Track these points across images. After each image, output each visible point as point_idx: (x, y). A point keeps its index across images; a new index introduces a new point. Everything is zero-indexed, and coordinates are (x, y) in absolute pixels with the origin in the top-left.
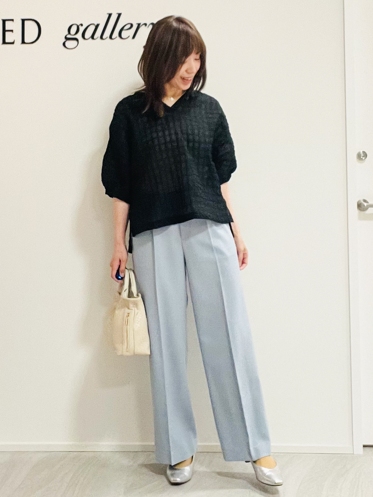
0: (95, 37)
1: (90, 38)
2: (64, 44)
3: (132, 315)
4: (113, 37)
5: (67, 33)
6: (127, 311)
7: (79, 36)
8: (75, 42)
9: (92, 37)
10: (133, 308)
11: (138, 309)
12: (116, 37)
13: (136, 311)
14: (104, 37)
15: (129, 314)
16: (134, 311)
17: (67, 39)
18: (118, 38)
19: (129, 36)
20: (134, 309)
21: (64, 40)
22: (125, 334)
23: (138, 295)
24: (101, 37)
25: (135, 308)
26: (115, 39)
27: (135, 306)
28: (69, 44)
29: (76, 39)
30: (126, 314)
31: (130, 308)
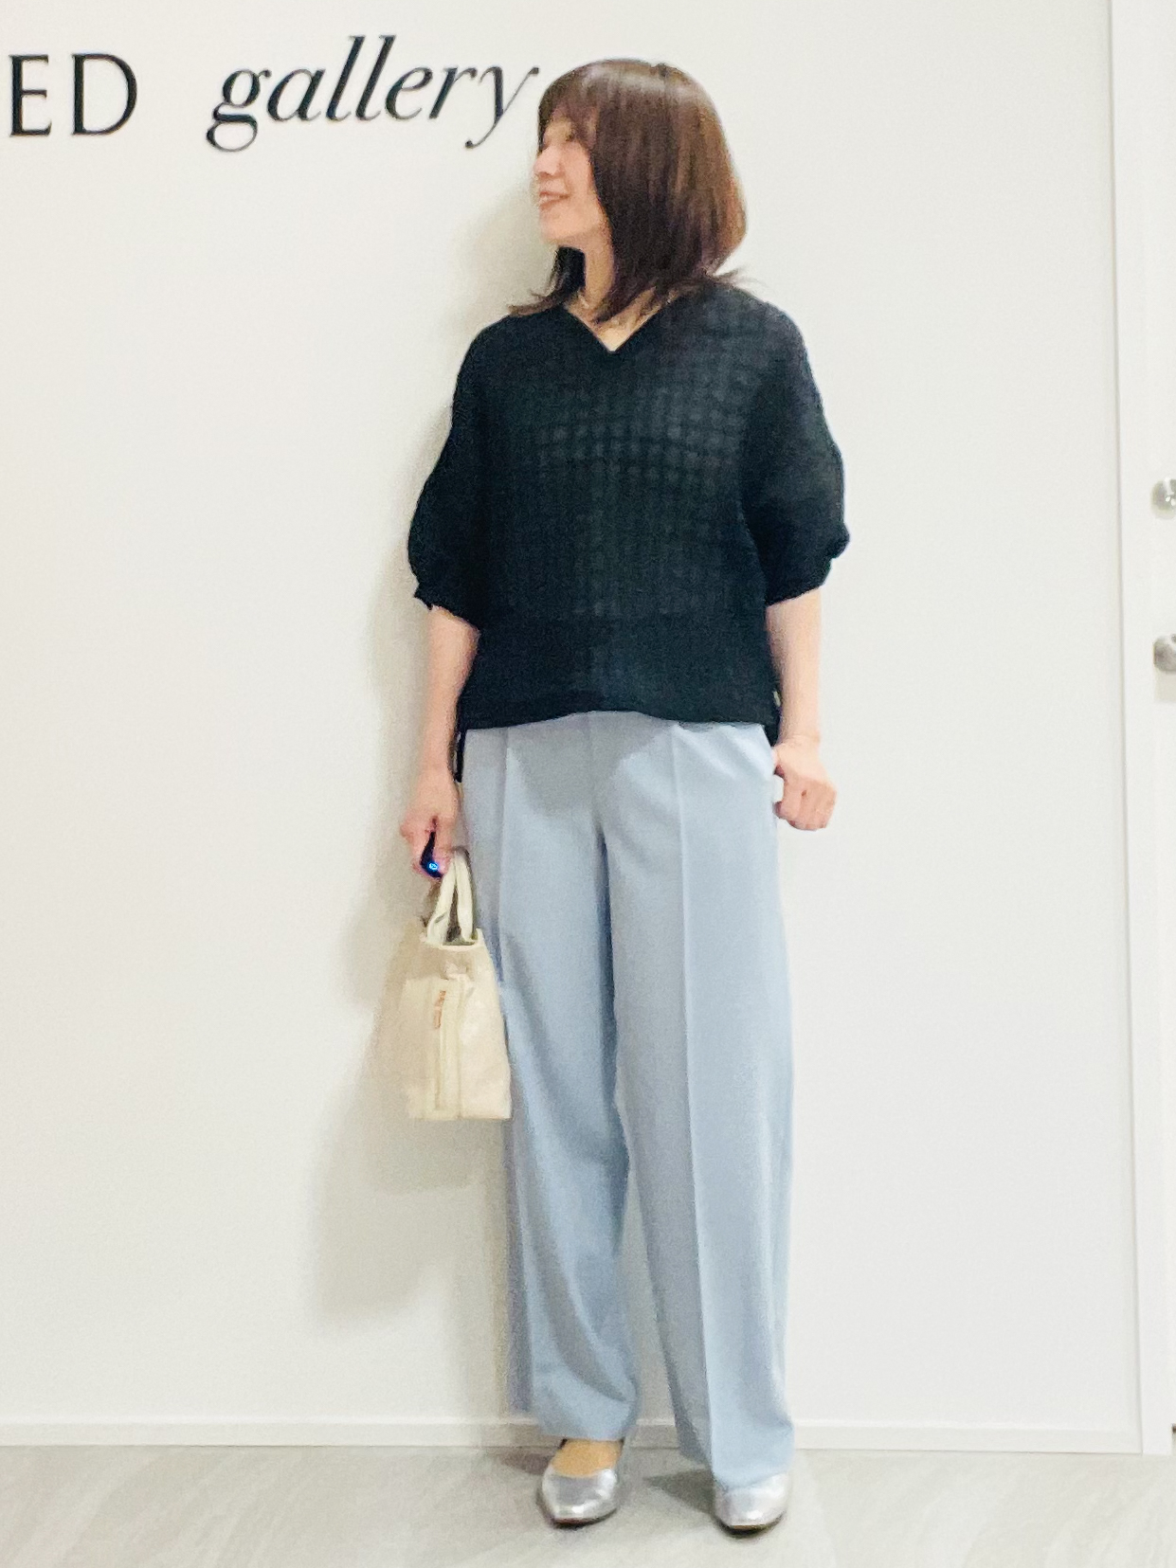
0: (311, 112)
1: (293, 115)
2: (210, 136)
4: (369, 111)
5: (220, 99)
6: (439, 983)
7: (258, 109)
8: (245, 129)
9: (302, 112)
10: (458, 977)
11: (471, 979)
12: (378, 113)
13: (468, 985)
14: (339, 112)
15: (443, 993)
16: (459, 986)
17: (219, 118)
18: (385, 116)
19: (421, 110)
20: (460, 980)
21: (210, 122)
22: (431, 1056)
23: (473, 936)
24: (331, 113)
25: (465, 975)
26: (373, 117)
27: (464, 969)
28: (226, 134)
29: (250, 120)
30: (435, 995)
31: (448, 976)
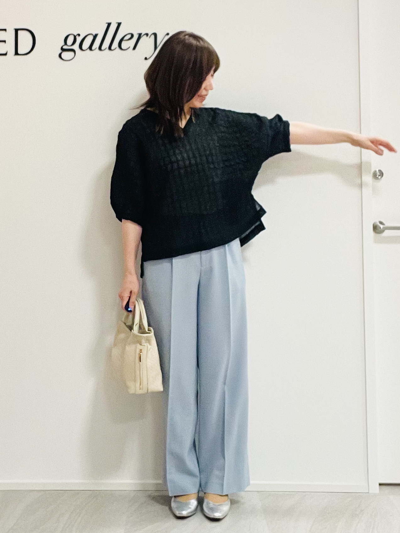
0: (93, 48)
1: (87, 49)
2: (60, 56)
3: (144, 352)
4: (113, 48)
5: (63, 43)
6: (139, 347)
7: (76, 47)
8: (72, 54)
9: (90, 48)
10: (145, 344)
11: (150, 344)
12: (116, 48)
13: (149, 347)
14: (103, 48)
15: (141, 350)
16: (146, 347)
17: (63, 50)
18: (118, 49)
19: (130, 47)
20: (146, 346)
21: (60, 51)
22: (138, 372)
23: (149, 330)
24: (100, 48)
25: (148, 344)
26: (114, 50)
27: (148, 342)
28: (65, 55)
29: (73, 50)
30: (138, 351)
31: (143, 344)
